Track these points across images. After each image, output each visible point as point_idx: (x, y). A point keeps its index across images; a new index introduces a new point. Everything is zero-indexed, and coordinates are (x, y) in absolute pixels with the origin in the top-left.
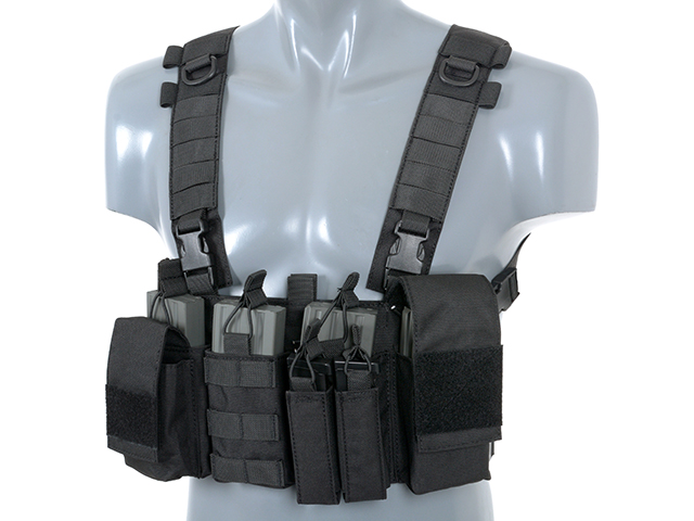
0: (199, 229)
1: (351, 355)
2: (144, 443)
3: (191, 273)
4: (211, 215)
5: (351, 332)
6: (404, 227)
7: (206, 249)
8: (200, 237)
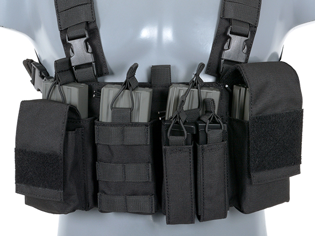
0: (84, 36)
1: (210, 119)
2: (51, 187)
3: (78, 67)
4: (91, 26)
5: (204, 104)
6: (234, 31)
7: (90, 50)
8: (86, 41)
